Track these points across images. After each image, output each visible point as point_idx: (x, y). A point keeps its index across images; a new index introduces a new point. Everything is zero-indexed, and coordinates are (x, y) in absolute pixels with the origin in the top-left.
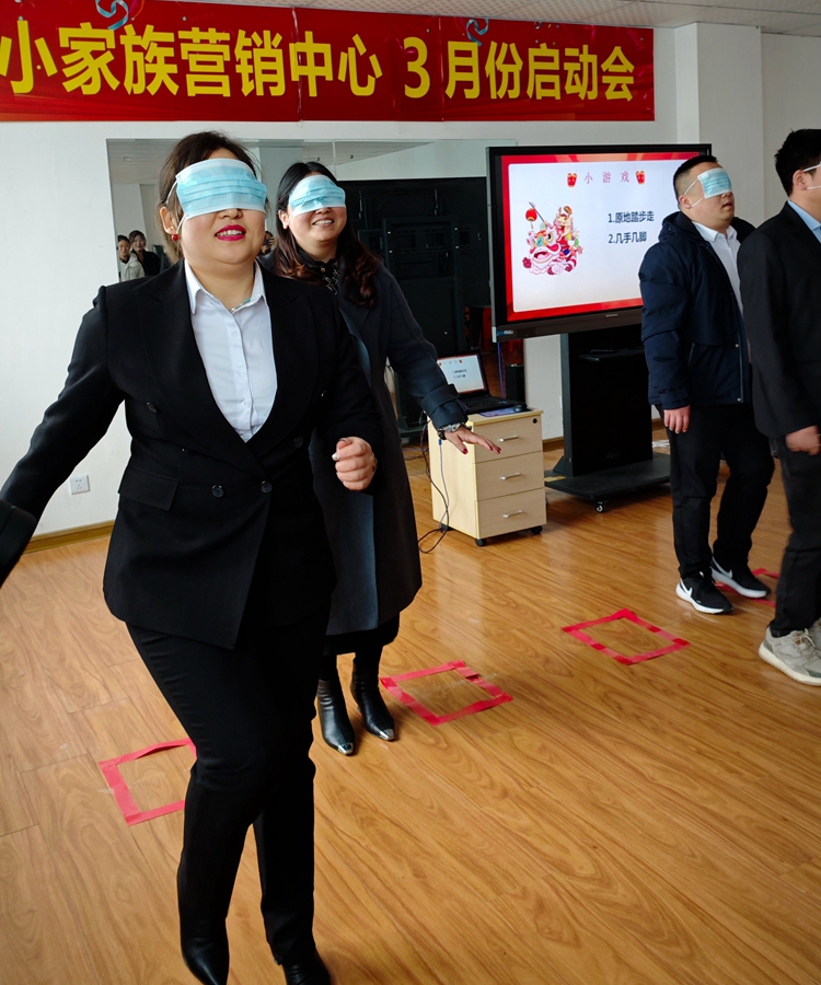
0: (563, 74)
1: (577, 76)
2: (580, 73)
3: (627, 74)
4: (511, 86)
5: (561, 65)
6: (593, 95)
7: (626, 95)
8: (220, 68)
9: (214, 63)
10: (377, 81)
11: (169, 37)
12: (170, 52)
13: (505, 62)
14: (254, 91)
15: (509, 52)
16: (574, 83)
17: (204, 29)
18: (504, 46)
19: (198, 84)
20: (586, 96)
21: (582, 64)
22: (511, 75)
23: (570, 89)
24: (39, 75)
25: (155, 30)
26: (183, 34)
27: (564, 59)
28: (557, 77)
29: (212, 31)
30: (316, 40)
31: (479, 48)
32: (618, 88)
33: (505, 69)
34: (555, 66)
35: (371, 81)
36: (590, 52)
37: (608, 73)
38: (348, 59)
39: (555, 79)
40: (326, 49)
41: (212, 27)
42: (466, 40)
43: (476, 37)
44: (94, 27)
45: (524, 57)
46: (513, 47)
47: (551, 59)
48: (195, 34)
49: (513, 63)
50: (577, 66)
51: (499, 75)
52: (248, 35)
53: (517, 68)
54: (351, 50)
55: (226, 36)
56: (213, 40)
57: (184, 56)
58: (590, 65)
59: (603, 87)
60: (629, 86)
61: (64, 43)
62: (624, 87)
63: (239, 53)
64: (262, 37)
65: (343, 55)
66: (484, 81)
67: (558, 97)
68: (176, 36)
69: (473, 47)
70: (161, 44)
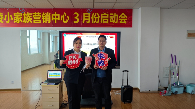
0: (109, 19)
1: (113, 19)
2: (114, 18)
3: (126, 18)
4: (97, 21)
5: (109, 17)
6: (116, 22)
7: (125, 22)
8: (39, 19)
9: (38, 18)
10: (68, 20)
11: (31, 14)
12: (31, 16)
13: (96, 16)
14: (45, 22)
15: (97, 14)
16: (112, 20)
17: (37, 13)
18: (96, 14)
19: (35, 21)
20: (115, 22)
21: (114, 16)
22: (97, 19)
23: (111, 21)
24: (10, 20)
25: (29, 13)
26: (33, 14)
27: (109, 15)
28: (108, 19)
29: (38, 13)
30: (57, 14)
31: (90, 14)
32: (123, 21)
33: (96, 18)
34: (108, 17)
35: (67, 20)
36: (116, 14)
37: (120, 18)
38: (63, 17)
39: (108, 20)
40: (59, 15)
41: (38, 12)
42: (87, 12)
43: (89, 12)
44: (19, 13)
45: (100, 16)
46: (98, 14)
47: (107, 16)
48: (35, 13)
49: (98, 16)
50: (113, 17)
51: (94, 19)
52: (45, 13)
53: (98, 18)
54: (64, 15)
55: (41, 14)
56: (38, 14)
57: (33, 17)
58: (116, 17)
59: (119, 21)
60: (126, 21)
61: (14, 15)
62: (125, 21)
63: (43, 16)
64: (47, 13)
65: (62, 16)
66: (91, 20)
67: (108, 23)
68: (32, 14)
69: (89, 14)
70: (29, 15)
